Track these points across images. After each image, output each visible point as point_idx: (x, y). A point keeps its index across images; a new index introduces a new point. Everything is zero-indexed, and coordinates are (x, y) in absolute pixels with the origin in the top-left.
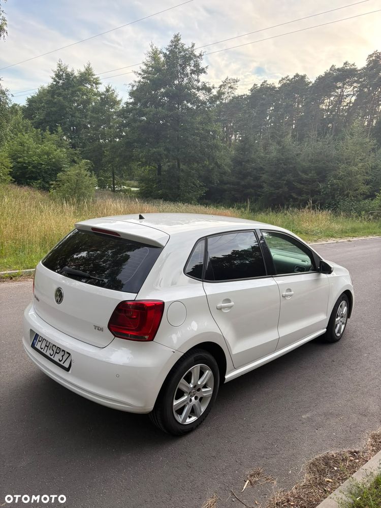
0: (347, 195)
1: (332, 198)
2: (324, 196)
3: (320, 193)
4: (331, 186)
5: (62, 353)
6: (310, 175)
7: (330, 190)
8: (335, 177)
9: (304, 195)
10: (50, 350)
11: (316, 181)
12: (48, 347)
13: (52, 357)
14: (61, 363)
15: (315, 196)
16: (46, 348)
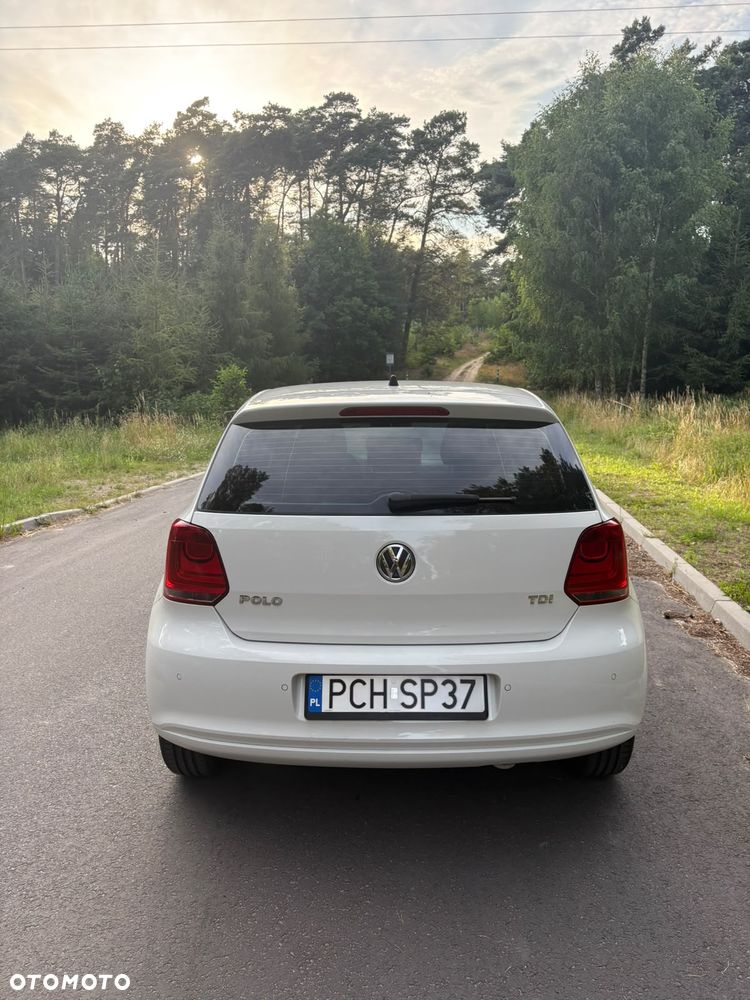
0: (156, 386)
1: (126, 394)
2: (109, 391)
3: (101, 386)
4: (120, 369)
6: (73, 350)
7: (120, 379)
8: (129, 353)
9: (69, 392)
11: (86, 364)
15: (92, 392)
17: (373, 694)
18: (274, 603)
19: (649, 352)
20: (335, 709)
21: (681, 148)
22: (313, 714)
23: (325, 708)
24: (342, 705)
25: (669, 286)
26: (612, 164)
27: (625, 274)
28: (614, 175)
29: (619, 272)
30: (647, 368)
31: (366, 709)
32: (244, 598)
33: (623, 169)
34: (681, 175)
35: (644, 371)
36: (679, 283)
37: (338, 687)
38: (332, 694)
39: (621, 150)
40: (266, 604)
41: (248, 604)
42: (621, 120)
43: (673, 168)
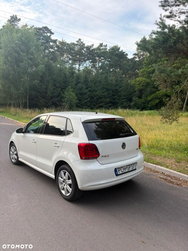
5: (131, 166)
10: (126, 169)
12: (125, 169)
13: (129, 170)
14: (133, 169)
16: (125, 170)
17: (124, 169)
18: (107, 156)
19: (29, 97)
20: (120, 173)
21: (34, 51)
22: (117, 175)
23: (119, 174)
24: (121, 172)
25: (34, 82)
26: (18, 51)
27: (24, 78)
28: (18, 53)
29: (22, 78)
30: (29, 101)
31: (124, 172)
32: (102, 156)
33: (21, 53)
34: (34, 57)
35: (28, 102)
36: (36, 82)
37: (119, 169)
38: (119, 171)
39: (20, 48)
40: (106, 157)
41: (103, 157)
42: (19, 41)
43: (33, 55)
